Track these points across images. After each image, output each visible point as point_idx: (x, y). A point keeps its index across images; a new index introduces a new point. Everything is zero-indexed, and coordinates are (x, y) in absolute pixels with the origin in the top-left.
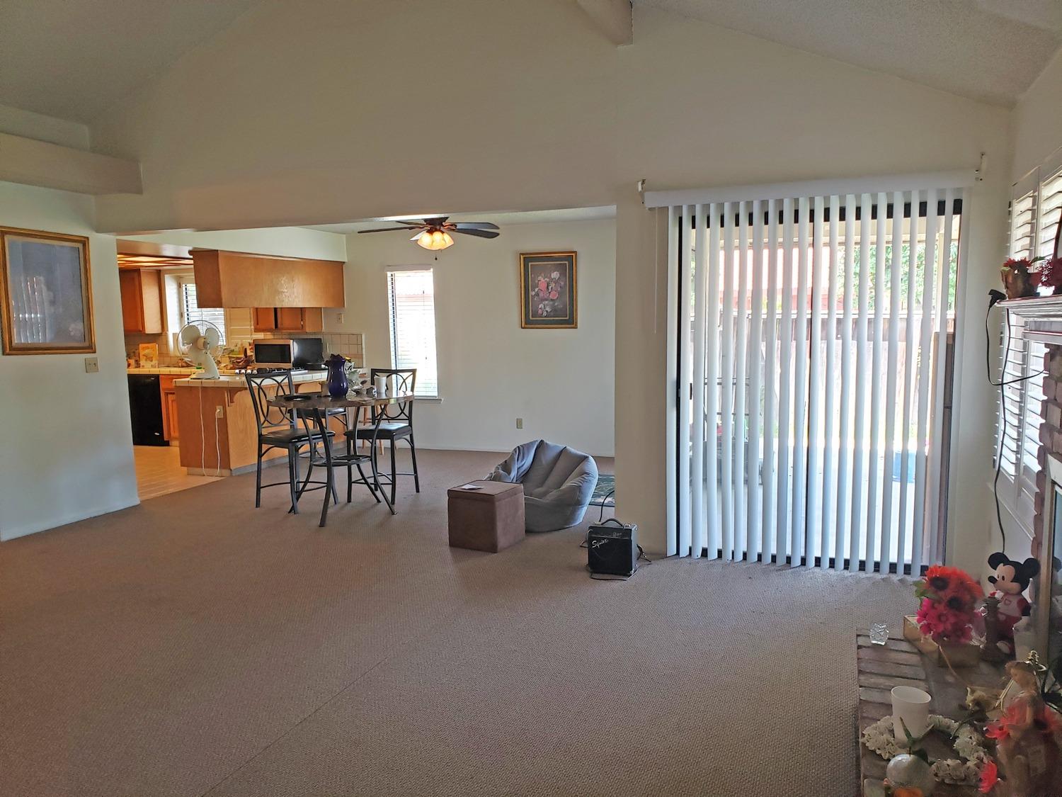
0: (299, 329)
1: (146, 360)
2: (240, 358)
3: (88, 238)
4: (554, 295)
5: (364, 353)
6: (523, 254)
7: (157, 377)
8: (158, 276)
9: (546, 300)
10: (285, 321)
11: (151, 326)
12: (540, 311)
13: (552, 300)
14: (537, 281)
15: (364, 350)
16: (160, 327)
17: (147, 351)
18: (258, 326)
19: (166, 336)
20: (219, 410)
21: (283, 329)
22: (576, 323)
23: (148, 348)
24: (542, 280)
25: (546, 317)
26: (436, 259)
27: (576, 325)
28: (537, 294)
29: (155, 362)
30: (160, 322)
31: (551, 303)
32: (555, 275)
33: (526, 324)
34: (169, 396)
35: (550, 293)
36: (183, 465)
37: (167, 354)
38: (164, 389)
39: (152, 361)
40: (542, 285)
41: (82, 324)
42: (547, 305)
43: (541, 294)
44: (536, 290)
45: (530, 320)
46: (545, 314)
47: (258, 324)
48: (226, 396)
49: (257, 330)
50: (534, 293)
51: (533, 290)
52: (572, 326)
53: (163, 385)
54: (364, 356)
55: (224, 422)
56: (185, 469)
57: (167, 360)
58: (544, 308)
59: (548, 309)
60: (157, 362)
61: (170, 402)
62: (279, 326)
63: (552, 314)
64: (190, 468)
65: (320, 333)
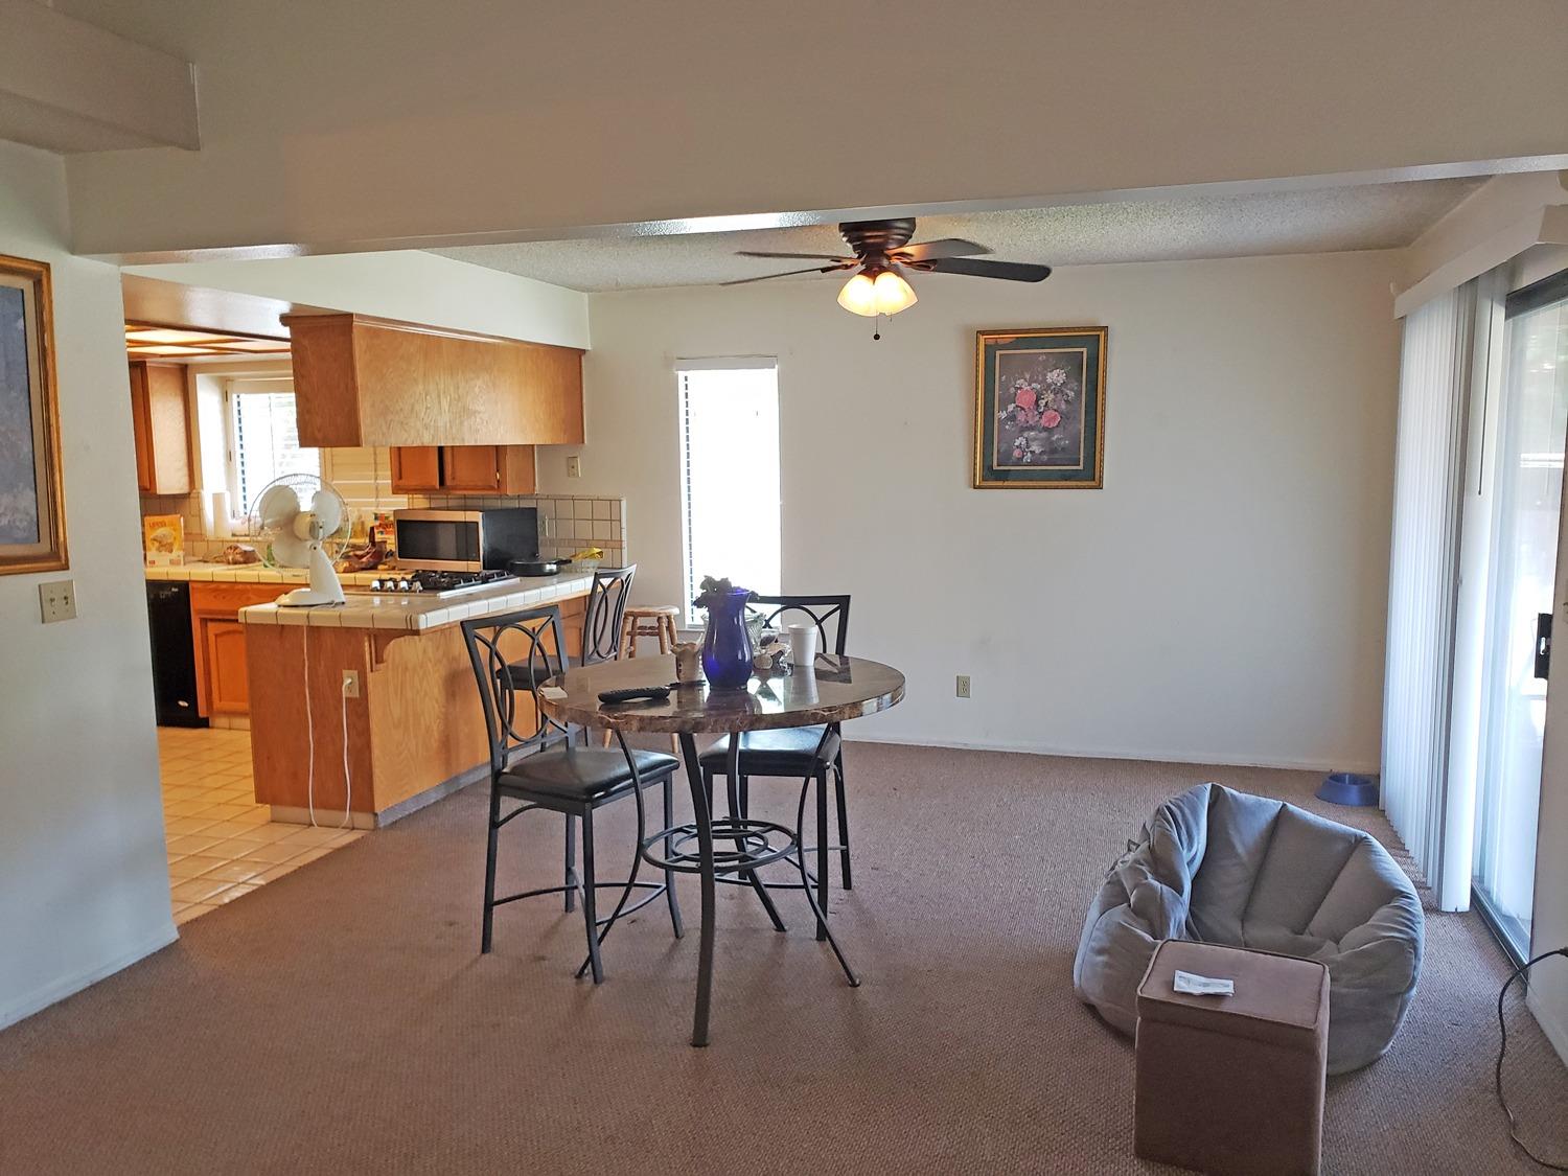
0: (492, 488)
1: (159, 550)
2: (360, 548)
3: (47, 266)
4: (1050, 418)
5: (624, 538)
6: (983, 333)
7: (184, 586)
8: (183, 374)
9: (1032, 428)
10: (459, 472)
11: (170, 479)
12: (1017, 453)
13: (1046, 429)
14: (1012, 390)
15: (624, 532)
16: (185, 480)
17: (160, 532)
18: (402, 482)
19: (199, 497)
20: (349, 679)
21: (454, 488)
22: (1101, 477)
23: (163, 524)
24: (1026, 388)
25: (1028, 464)
26: (877, 337)
27: (1101, 481)
28: (1012, 418)
29: (177, 553)
30: (185, 471)
31: (1044, 435)
32: (1056, 376)
33: (984, 479)
34: (210, 625)
35: (1041, 413)
36: (260, 799)
37: (201, 536)
38: (199, 612)
39: (171, 551)
40: (1026, 399)
41: (33, 494)
42: (1035, 439)
43: (1021, 417)
44: (1011, 407)
45: (995, 472)
46: (1028, 457)
47: (401, 478)
48: (367, 648)
49: (397, 490)
50: (1004, 415)
51: (1003, 407)
52: (1093, 483)
53: (197, 603)
54: (625, 545)
55: (360, 708)
56: (266, 810)
57: (200, 547)
58: (1031, 445)
59: (1036, 448)
60: (181, 553)
61: (212, 638)
62: (448, 482)
63: (1045, 457)
64: (279, 809)
65: (531, 496)
